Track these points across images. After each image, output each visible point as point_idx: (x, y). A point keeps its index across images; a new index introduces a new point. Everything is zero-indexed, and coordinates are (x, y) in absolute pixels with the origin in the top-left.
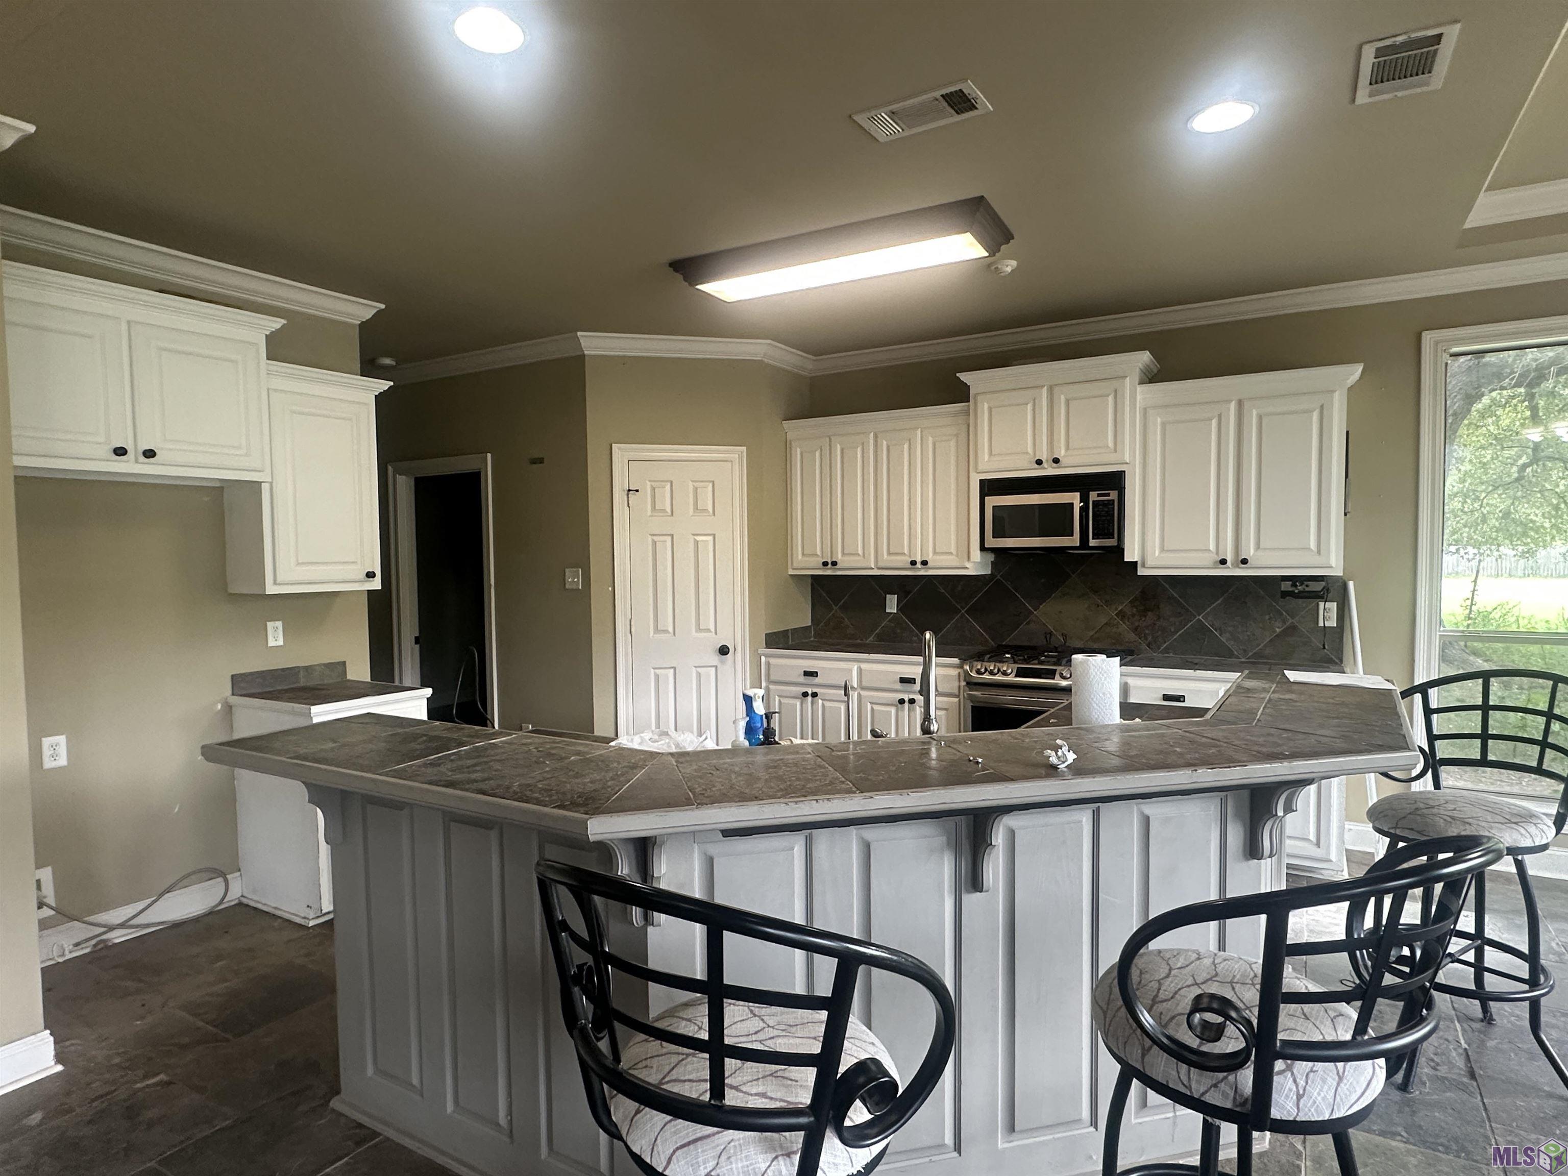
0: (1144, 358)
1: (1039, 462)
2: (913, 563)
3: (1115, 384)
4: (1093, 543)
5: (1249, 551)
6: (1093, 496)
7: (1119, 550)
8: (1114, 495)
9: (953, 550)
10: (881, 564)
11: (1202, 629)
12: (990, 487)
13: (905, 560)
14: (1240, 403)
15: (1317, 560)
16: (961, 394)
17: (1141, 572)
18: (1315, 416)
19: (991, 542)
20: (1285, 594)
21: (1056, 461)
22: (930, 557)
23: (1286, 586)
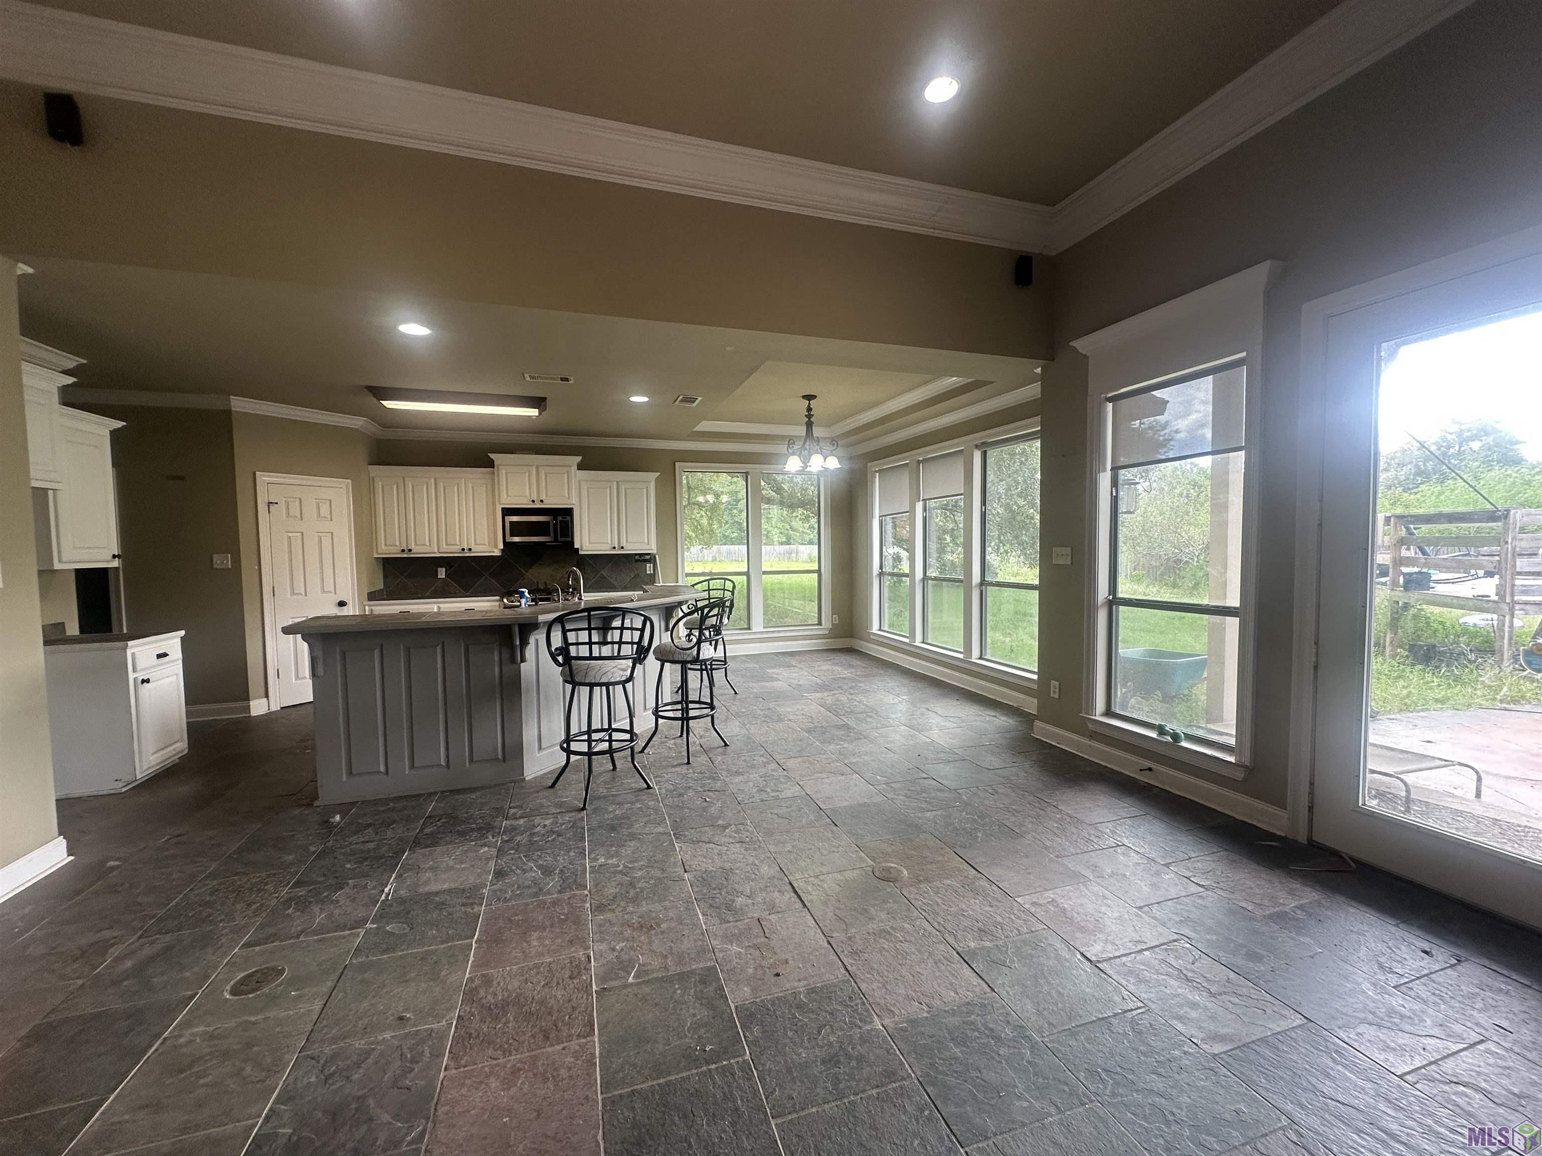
0: (579, 459)
1: (533, 501)
2: (463, 549)
3: (567, 469)
4: (559, 539)
5: (624, 544)
6: (560, 518)
7: (572, 543)
8: (568, 518)
9: (486, 542)
10: (441, 550)
11: (603, 577)
12: (507, 512)
13: (458, 548)
14: (618, 482)
15: (648, 547)
16: (491, 464)
17: (581, 553)
18: (645, 490)
19: (510, 539)
20: (637, 561)
21: (542, 501)
22: (473, 546)
23: (637, 557)
